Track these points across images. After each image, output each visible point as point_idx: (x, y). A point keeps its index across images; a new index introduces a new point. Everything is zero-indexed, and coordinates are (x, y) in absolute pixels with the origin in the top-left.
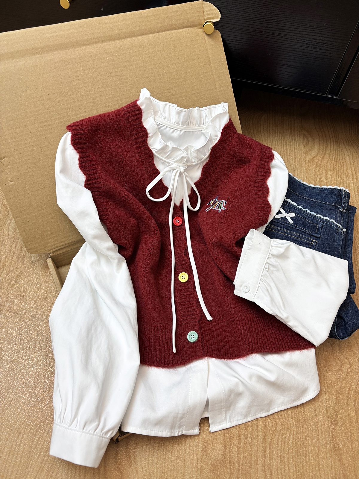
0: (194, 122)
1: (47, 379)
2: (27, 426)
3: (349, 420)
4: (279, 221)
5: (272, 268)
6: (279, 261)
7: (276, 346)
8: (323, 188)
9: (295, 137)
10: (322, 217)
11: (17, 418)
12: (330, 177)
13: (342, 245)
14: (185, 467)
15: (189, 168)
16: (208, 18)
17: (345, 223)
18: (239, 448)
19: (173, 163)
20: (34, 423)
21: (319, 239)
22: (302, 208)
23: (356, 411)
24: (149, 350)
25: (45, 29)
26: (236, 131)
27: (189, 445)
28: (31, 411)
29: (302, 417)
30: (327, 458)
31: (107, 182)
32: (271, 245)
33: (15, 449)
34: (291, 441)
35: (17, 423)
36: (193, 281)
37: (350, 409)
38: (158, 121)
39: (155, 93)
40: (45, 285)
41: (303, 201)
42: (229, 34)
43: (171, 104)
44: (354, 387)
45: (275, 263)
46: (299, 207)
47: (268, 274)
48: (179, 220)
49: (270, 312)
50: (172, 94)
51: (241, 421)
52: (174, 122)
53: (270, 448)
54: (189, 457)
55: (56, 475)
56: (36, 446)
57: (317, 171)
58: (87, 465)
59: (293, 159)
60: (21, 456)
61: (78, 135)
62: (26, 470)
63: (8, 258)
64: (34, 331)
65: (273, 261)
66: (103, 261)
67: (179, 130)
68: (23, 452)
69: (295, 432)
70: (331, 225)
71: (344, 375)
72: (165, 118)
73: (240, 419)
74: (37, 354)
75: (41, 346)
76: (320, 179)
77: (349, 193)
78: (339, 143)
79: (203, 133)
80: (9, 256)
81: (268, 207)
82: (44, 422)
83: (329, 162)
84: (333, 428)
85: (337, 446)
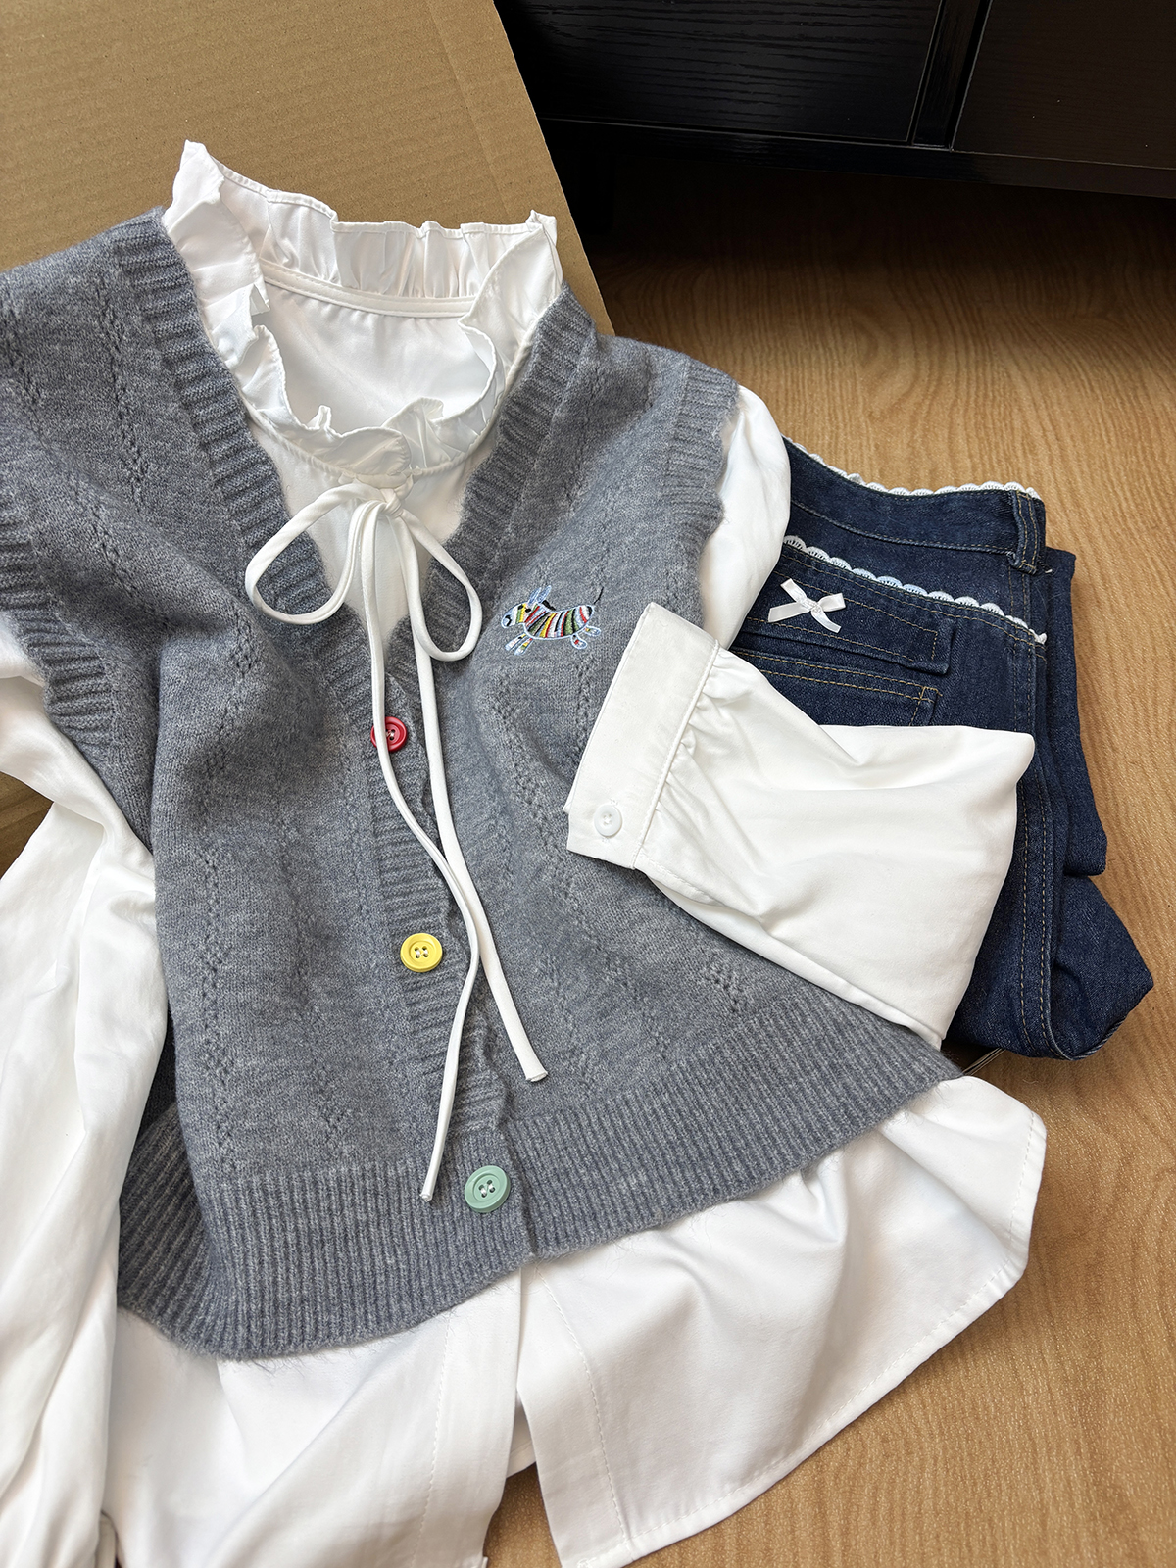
3: (1150, 1379)
8: (941, 495)
9: (823, 335)
10: (949, 598)
13: (1037, 694)
17: (1038, 611)
21: (945, 680)
22: (869, 574)
29: (964, 1396)
30: (1081, 1554)
34: (928, 1504)
37: (1148, 1332)
41: (874, 549)
46: (858, 572)
53: (846, 1547)
57: (918, 445)
69: (940, 1464)
70: (986, 625)
76: (933, 471)
78: (987, 340)
83: (959, 409)
84: (1091, 1423)
85: (1115, 1493)
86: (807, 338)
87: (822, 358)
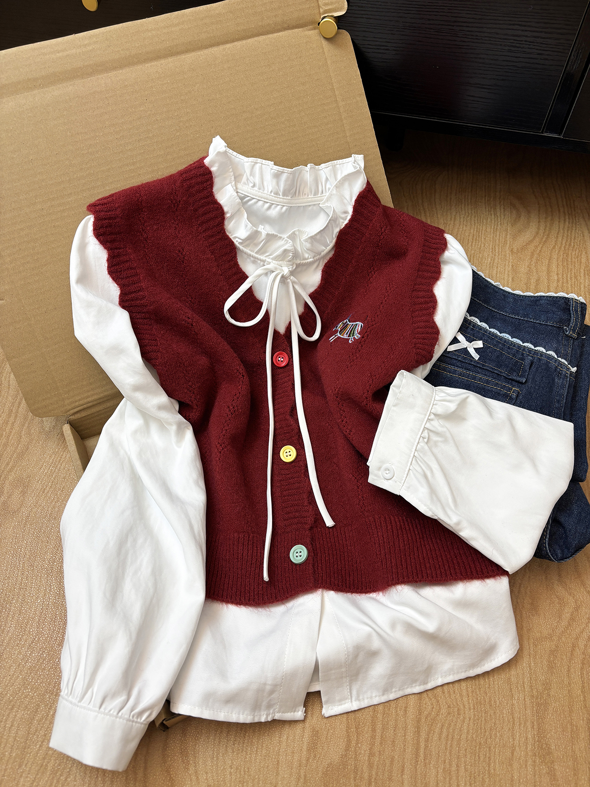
0: (307, 190)
1: (59, 622)
2: (24, 698)
3: (570, 703)
4: (455, 355)
5: (434, 438)
6: (448, 425)
7: (438, 572)
8: (537, 297)
9: (495, 209)
10: (532, 347)
11: (8, 684)
12: (556, 277)
13: (567, 395)
14: (278, 774)
15: (299, 268)
16: (326, 10)
17: (575, 357)
18: (372, 744)
19: (270, 260)
20: (34, 693)
21: (523, 386)
22: (498, 332)
23: (584, 688)
24: (226, 576)
25: (48, 46)
26: (380, 202)
27: (288, 737)
28: (31, 673)
29: (486, 695)
30: (527, 768)
31: (156, 297)
32: (434, 397)
33: (3, 734)
34: (464, 736)
35: (7, 692)
36: (304, 460)
37: (573, 683)
38: (242, 191)
40: (62, 467)
41: (501, 319)
42: (364, 36)
43: (264, 160)
44: (581, 643)
45: (440, 429)
46: (492, 330)
47: (426, 447)
48: (283, 358)
49: (428, 514)
50: (267, 144)
51: (377, 699)
52: (270, 191)
53: (426, 747)
54: (286, 757)
55: (66, 780)
56: (36, 731)
57: (532, 267)
58: (105, 767)
59: (491, 248)
60: (12, 746)
61: (105, 219)
62: (18, 769)
63: (7, 424)
64: (42, 542)
65: (436, 425)
66: (154, 428)
67: (279, 205)
68: (15, 739)
69: (472, 721)
70: (547, 361)
71: (564, 623)
72: (254, 186)
73: (376, 696)
74: (44, 581)
75: (51, 567)
76: (538, 280)
77: (585, 304)
78: (575, 217)
79: (322, 209)
80: (8, 421)
81: (434, 333)
82: (50, 691)
83: (556, 250)
84: (541, 716)
85: (546, 747)
86: (487, 209)
87: (493, 220)
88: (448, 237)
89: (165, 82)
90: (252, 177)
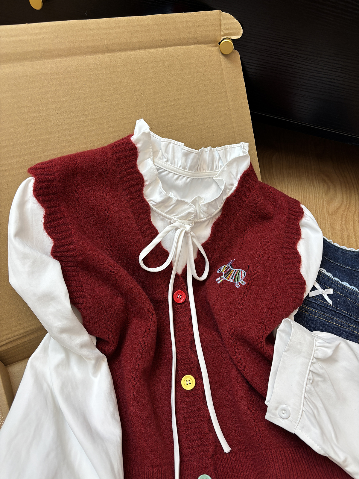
0: (205, 167)
5: (317, 379)
6: (324, 365)
15: (197, 225)
16: (226, 33)
19: (176, 219)
22: (339, 280)
26: (257, 179)
32: (314, 344)
36: (202, 389)
38: (158, 164)
39: (155, 125)
41: (338, 269)
42: (250, 56)
43: (176, 142)
45: (321, 371)
46: (336, 279)
47: (312, 388)
48: (181, 296)
50: (177, 128)
52: (179, 166)
61: (45, 181)
65: (318, 367)
67: (185, 177)
72: (167, 161)
79: (214, 181)
81: (302, 282)
88: (302, 206)
89: (101, 72)
90: (166, 154)
